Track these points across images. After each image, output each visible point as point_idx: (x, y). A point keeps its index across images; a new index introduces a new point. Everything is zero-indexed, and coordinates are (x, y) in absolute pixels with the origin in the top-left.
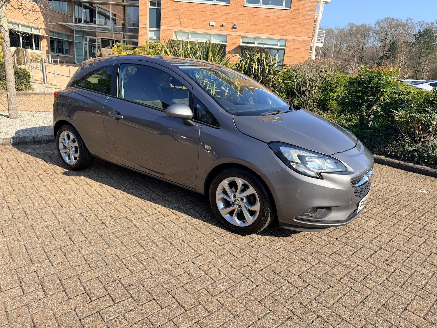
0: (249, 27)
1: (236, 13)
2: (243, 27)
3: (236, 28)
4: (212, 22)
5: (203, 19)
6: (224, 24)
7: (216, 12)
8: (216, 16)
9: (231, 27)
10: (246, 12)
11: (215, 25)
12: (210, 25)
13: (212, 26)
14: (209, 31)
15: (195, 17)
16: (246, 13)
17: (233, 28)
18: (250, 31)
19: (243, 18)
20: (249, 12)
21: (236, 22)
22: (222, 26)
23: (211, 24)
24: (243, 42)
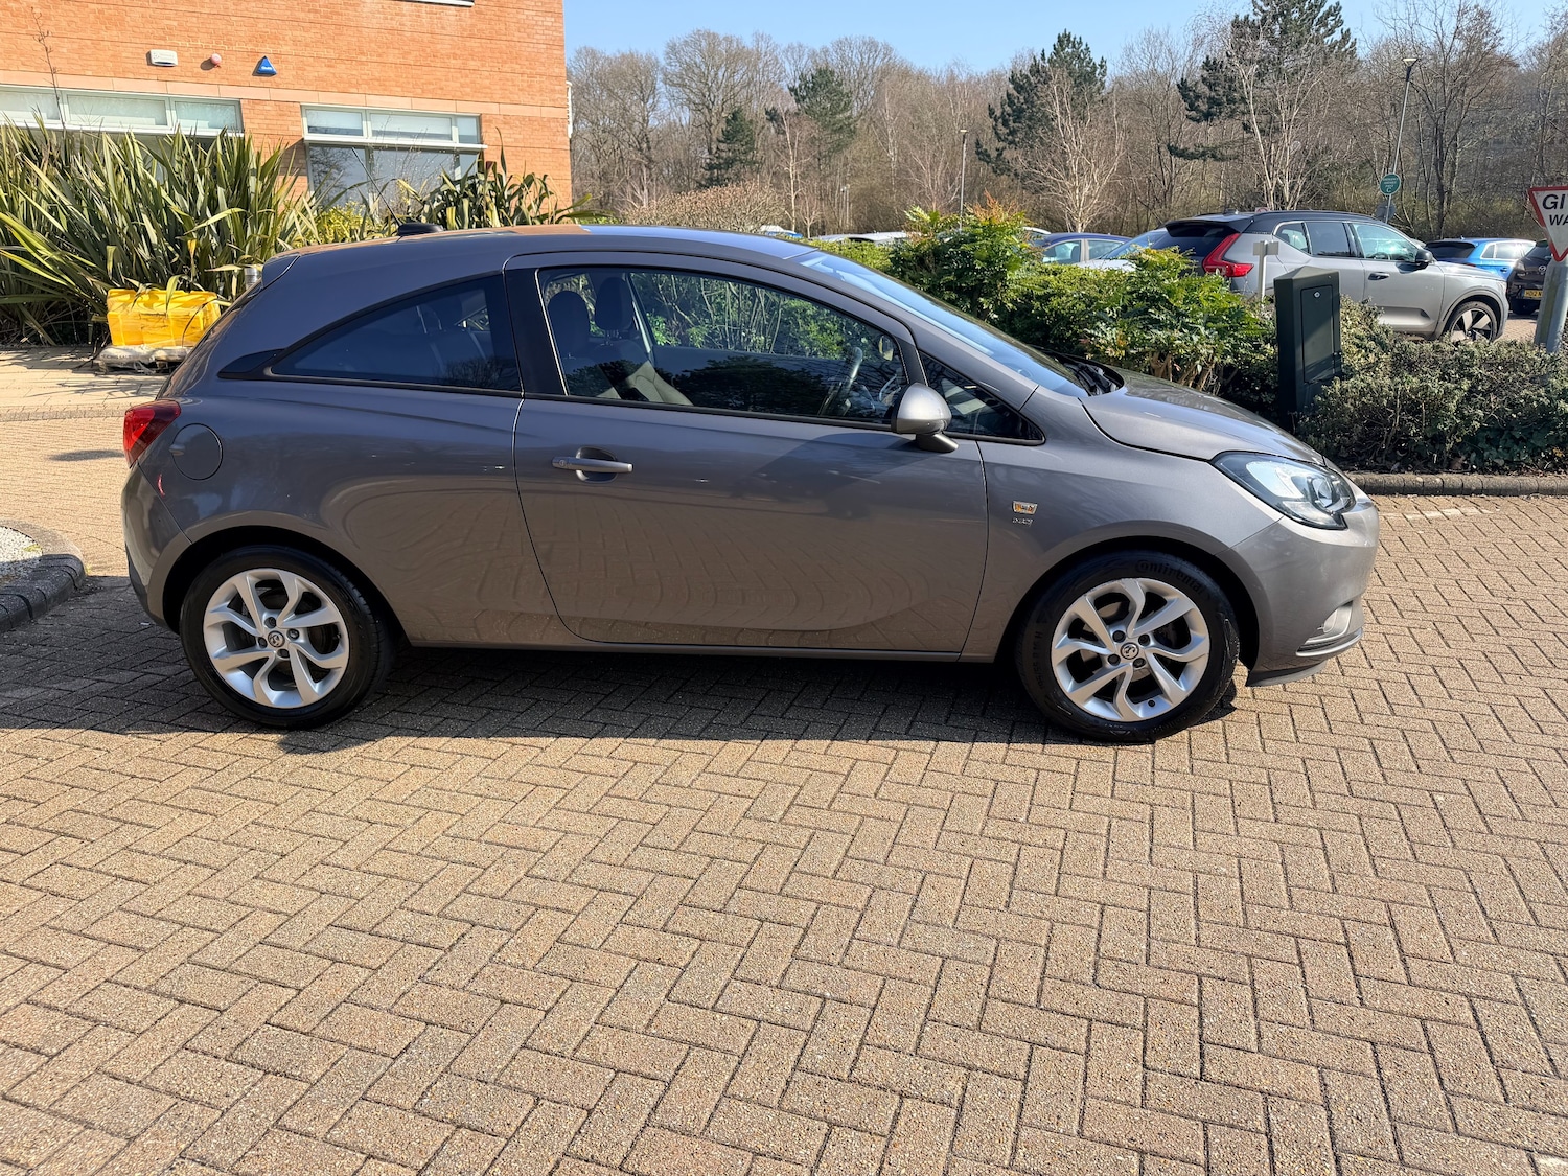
0: (326, 69)
1: (262, 16)
2: (300, 69)
3: (271, 74)
4: (161, 47)
5: (114, 33)
6: (217, 58)
7: (169, 7)
8: (175, 23)
9: (252, 70)
10: (303, 11)
11: (176, 63)
12: (154, 61)
13: (166, 65)
14: (152, 88)
15: (74, 26)
16: (302, 15)
17: (259, 73)
18: (333, 85)
19: (295, 33)
20: (316, 11)
21: (267, 50)
22: (210, 64)
23: (158, 56)
24: (312, 129)
